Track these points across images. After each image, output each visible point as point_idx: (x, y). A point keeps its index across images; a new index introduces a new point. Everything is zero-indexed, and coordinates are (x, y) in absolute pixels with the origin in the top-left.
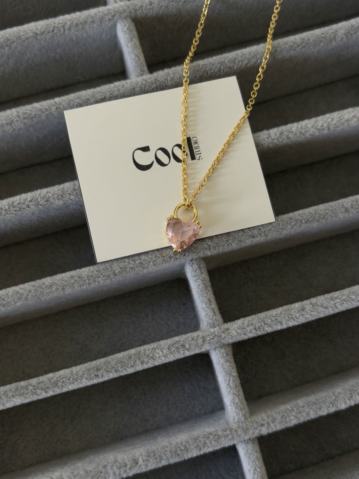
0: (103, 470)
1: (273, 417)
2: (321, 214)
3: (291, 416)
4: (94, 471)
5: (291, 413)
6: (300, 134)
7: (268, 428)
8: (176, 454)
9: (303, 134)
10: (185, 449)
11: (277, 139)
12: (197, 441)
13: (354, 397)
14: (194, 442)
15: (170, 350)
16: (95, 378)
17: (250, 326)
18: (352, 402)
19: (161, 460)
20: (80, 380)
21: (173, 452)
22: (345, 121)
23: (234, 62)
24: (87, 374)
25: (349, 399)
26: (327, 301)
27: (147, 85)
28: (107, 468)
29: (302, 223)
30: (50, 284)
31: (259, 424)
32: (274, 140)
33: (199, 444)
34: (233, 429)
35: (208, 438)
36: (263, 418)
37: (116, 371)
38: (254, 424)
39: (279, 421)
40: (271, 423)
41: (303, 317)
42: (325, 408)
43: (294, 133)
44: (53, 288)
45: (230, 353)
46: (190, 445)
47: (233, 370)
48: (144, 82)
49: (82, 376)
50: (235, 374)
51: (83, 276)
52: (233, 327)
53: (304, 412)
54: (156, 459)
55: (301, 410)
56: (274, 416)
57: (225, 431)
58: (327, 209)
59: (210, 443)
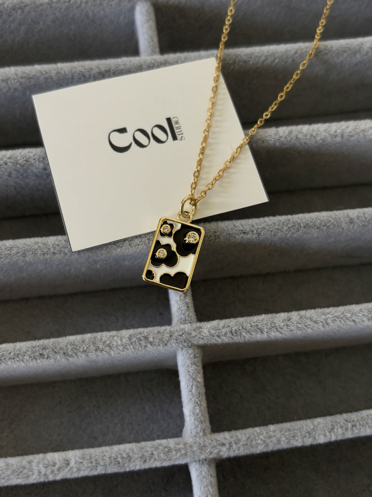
0: (27, 466)
1: (237, 438)
2: (322, 221)
3: (259, 439)
4: (17, 465)
5: (260, 436)
6: (310, 136)
7: (229, 449)
8: (116, 462)
9: (314, 137)
10: (128, 457)
11: (286, 138)
12: (144, 450)
13: (335, 430)
14: (140, 451)
15: (131, 340)
16: (40, 358)
17: (226, 327)
18: (333, 435)
19: (98, 465)
20: (22, 356)
21: (112, 459)
22: (361, 131)
23: (251, 57)
24: (30, 351)
25: (330, 431)
26: (318, 315)
27: (156, 64)
28: (32, 463)
29: (301, 226)
30: (11, 246)
31: (220, 443)
32: (282, 138)
33: (145, 454)
34: (188, 444)
35: (157, 449)
36: (226, 437)
37: (64, 353)
38: (214, 442)
39: (243, 443)
40: (234, 444)
41: (288, 328)
42: (300, 437)
43: (304, 134)
44: (13, 250)
45: (198, 355)
46: (134, 454)
47: (199, 375)
48: (153, 61)
49: (25, 352)
50: (200, 380)
51: (49, 243)
52: (206, 326)
53: (275, 438)
54: (92, 462)
55: (272, 435)
56: (239, 436)
57: (179, 444)
58: (331, 217)
59: (158, 455)
